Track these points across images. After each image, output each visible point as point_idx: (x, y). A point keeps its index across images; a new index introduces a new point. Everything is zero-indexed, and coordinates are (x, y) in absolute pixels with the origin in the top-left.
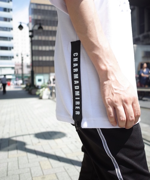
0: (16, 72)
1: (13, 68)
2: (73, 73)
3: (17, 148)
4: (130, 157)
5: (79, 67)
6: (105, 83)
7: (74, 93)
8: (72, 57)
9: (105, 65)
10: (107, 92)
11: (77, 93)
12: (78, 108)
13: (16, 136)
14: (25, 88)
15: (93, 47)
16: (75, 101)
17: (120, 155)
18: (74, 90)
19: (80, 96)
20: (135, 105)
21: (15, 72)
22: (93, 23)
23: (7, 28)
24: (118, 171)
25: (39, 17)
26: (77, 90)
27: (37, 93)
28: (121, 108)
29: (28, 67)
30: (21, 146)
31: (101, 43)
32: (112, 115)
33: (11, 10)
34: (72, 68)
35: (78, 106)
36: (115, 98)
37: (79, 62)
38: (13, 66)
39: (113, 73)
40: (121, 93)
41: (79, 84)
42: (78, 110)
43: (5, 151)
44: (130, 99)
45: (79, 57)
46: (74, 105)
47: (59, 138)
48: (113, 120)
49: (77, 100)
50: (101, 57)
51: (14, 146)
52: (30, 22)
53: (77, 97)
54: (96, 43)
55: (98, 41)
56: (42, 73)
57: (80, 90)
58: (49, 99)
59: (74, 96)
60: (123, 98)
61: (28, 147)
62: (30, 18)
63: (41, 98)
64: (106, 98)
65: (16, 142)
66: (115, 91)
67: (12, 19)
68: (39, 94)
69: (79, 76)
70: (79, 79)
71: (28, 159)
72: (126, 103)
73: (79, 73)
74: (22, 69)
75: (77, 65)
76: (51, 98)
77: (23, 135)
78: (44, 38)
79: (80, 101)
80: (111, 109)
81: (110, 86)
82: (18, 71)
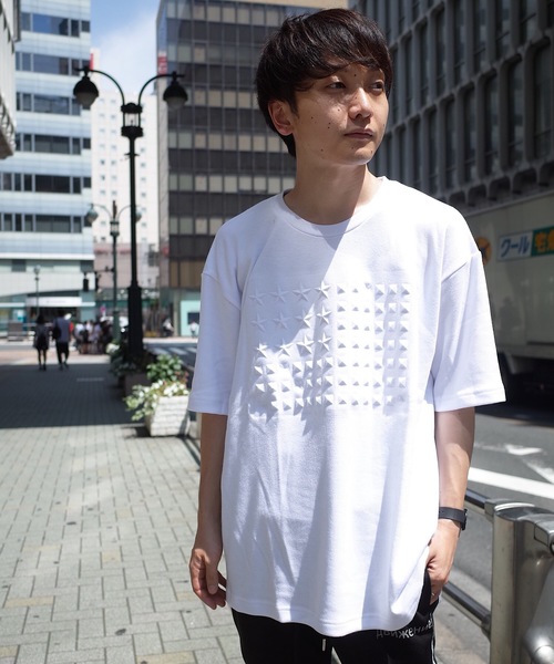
0: (92, 285)
25: (200, 56)
29: (153, 258)
33: (86, 26)
38: (90, 257)
62: (159, 60)
63: (144, 432)
82: (97, 280)
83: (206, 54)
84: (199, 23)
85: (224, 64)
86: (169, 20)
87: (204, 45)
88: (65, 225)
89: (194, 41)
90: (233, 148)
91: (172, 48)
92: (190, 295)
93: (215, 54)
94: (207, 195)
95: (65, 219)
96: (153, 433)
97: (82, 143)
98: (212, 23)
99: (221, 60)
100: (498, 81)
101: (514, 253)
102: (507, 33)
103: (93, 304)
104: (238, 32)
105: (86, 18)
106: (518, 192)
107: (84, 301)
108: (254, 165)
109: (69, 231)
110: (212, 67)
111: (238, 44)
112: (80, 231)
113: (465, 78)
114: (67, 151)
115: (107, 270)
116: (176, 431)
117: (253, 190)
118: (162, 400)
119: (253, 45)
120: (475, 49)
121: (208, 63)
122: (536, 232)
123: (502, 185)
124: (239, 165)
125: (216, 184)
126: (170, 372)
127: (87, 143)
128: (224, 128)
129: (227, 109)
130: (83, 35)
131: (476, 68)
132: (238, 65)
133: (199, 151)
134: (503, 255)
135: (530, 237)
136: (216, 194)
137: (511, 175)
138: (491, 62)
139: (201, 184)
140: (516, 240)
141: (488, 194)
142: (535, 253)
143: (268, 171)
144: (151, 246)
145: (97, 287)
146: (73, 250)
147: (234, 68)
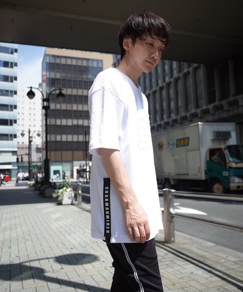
0: (20, 160)
1: (14, 153)
2: (105, 202)
3: (33, 277)
4: (144, 264)
5: (109, 198)
6: (127, 210)
7: (105, 217)
8: (104, 190)
9: (127, 199)
10: (128, 217)
11: (108, 217)
12: (109, 228)
13: (29, 261)
14: (34, 185)
15: (118, 186)
16: (106, 222)
17: (137, 262)
18: (105, 215)
19: (110, 219)
20: (146, 226)
21: (18, 159)
22: (119, 169)
23: (7, 91)
24: (136, 274)
25: (58, 76)
26: (108, 215)
27: (54, 195)
28: (136, 229)
29: (38, 150)
30: (38, 274)
31: (124, 184)
32: (131, 233)
33: (16, 65)
34: (104, 198)
35: (108, 226)
36: (133, 222)
37: (109, 194)
38: (16, 149)
39: (132, 204)
40: (137, 218)
41: (109, 210)
42: (108, 229)
43: (18, 280)
44: (142, 222)
45: (109, 190)
46: (106, 226)
47: (89, 262)
48: (132, 237)
49: (107, 221)
50: (124, 193)
51: (29, 273)
52: (43, 81)
53: (108, 219)
54: (120, 183)
55: (122, 182)
56: (60, 161)
57: (110, 215)
58: (72, 204)
59: (106, 219)
60: (138, 222)
61: (47, 274)
62: (43, 76)
63: (60, 204)
64: (127, 221)
65: (31, 268)
66: (133, 217)
67: (16, 79)
68: (58, 197)
69: (109, 204)
70: (109, 207)
71: (49, 289)
72: (140, 225)
73: (109, 202)
74: (29, 155)
75: (107, 196)
76: (75, 202)
77: (39, 260)
78: (64, 107)
79: (110, 222)
80: (130, 229)
81: (130, 213)
82: (22, 158)
83: (61, 75)
84: (58, 64)
85: (67, 79)
86: (47, 63)
87: (59, 72)
88: (6, 137)
89: (56, 70)
90: (71, 109)
91: (48, 73)
92: (54, 164)
93: (64, 75)
94: (61, 126)
95: (6, 135)
96: (63, 203)
97: (13, 107)
98: (63, 64)
99: (66, 77)
100: (172, 85)
101: (171, 146)
102: (175, 69)
103: (17, 168)
104: (72, 67)
105: (16, 62)
106: (173, 126)
107: (13, 166)
108: (78, 115)
109: (8, 140)
110: (63, 80)
111: (72, 72)
112: (12, 140)
113: (160, 84)
114: (8, 110)
115: (26, 154)
116: (70, 203)
117: (78, 124)
118: (66, 193)
119: (78, 72)
120: (163, 74)
121: (61, 78)
122: (177, 140)
123: (167, 124)
124: (73, 115)
125: (64, 122)
126: (67, 185)
127: (15, 107)
128: (67, 101)
129: (68, 95)
130: (15, 67)
131: (164, 80)
132: (72, 79)
133: (58, 110)
134: (168, 147)
135: (175, 141)
136: (64, 126)
137: (179, 118)
138: (170, 79)
139: (58, 122)
140: (171, 142)
141: (163, 126)
142: (177, 146)
143: (84, 117)
144: (37, 145)
145: (22, 161)
146: (9, 147)
147: (71, 80)
